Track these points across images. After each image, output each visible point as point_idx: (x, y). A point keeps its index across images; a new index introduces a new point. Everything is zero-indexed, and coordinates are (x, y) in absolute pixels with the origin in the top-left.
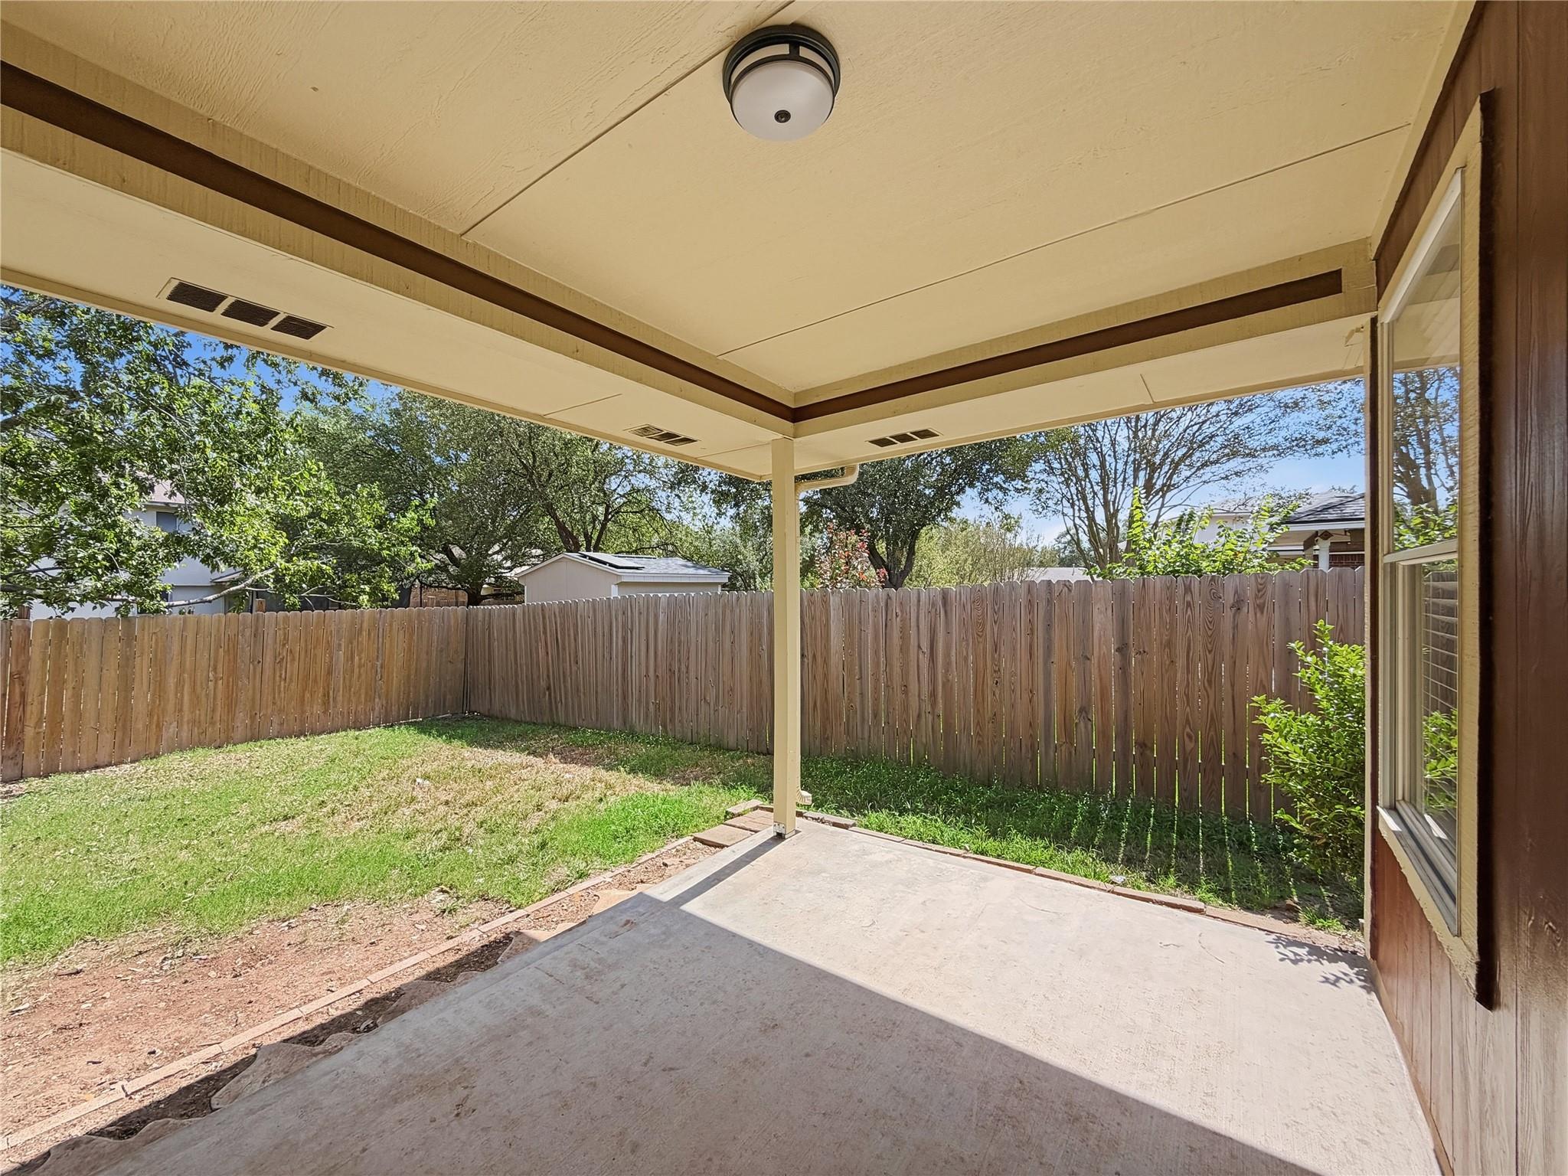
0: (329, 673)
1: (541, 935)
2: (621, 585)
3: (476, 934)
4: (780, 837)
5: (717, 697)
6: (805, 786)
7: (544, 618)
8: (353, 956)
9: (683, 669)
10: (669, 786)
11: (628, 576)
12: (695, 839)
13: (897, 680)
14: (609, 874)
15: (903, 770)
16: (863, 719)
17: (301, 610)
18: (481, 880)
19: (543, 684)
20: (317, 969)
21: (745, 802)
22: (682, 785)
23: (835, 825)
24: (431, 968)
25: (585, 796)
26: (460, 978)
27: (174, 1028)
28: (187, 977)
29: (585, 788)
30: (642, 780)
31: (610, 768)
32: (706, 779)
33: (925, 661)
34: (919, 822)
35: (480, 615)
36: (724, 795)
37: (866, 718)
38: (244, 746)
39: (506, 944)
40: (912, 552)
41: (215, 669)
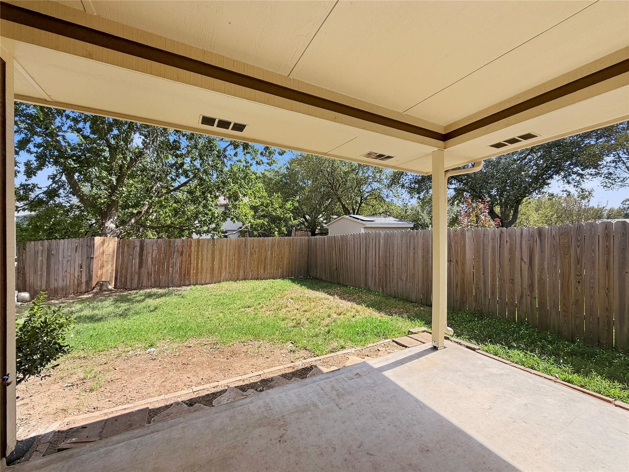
0: (265, 259)
1: (325, 370)
2: (365, 228)
3: (301, 363)
4: (435, 348)
5: (407, 277)
6: (450, 324)
7: (335, 241)
8: (261, 361)
9: (391, 263)
10: (383, 315)
11: (368, 225)
12: (393, 341)
13: (507, 276)
14: (354, 349)
15: (510, 325)
16: (485, 295)
17: (258, 237)
18: (305, 341)
19: (335, 267)
20: (249, 363)
21: (418, 327)
22: (389, 315)
23: (467, 347)
24: (284, 372)
25: (348, 314)
26: (293, 380)
27: (209, 373)
28: (215, 356)
29: (348, 311)
30: (372, 311)
31: (359, 304)
32: (400, 314)
33: (525, 267)
34: (522, 355)
35: (313, 240)
36: (408, 323)
37: (487, 294)
38: (241, 281)
39: (311, 370)
40: (516, 212)
41: (235, 256)
